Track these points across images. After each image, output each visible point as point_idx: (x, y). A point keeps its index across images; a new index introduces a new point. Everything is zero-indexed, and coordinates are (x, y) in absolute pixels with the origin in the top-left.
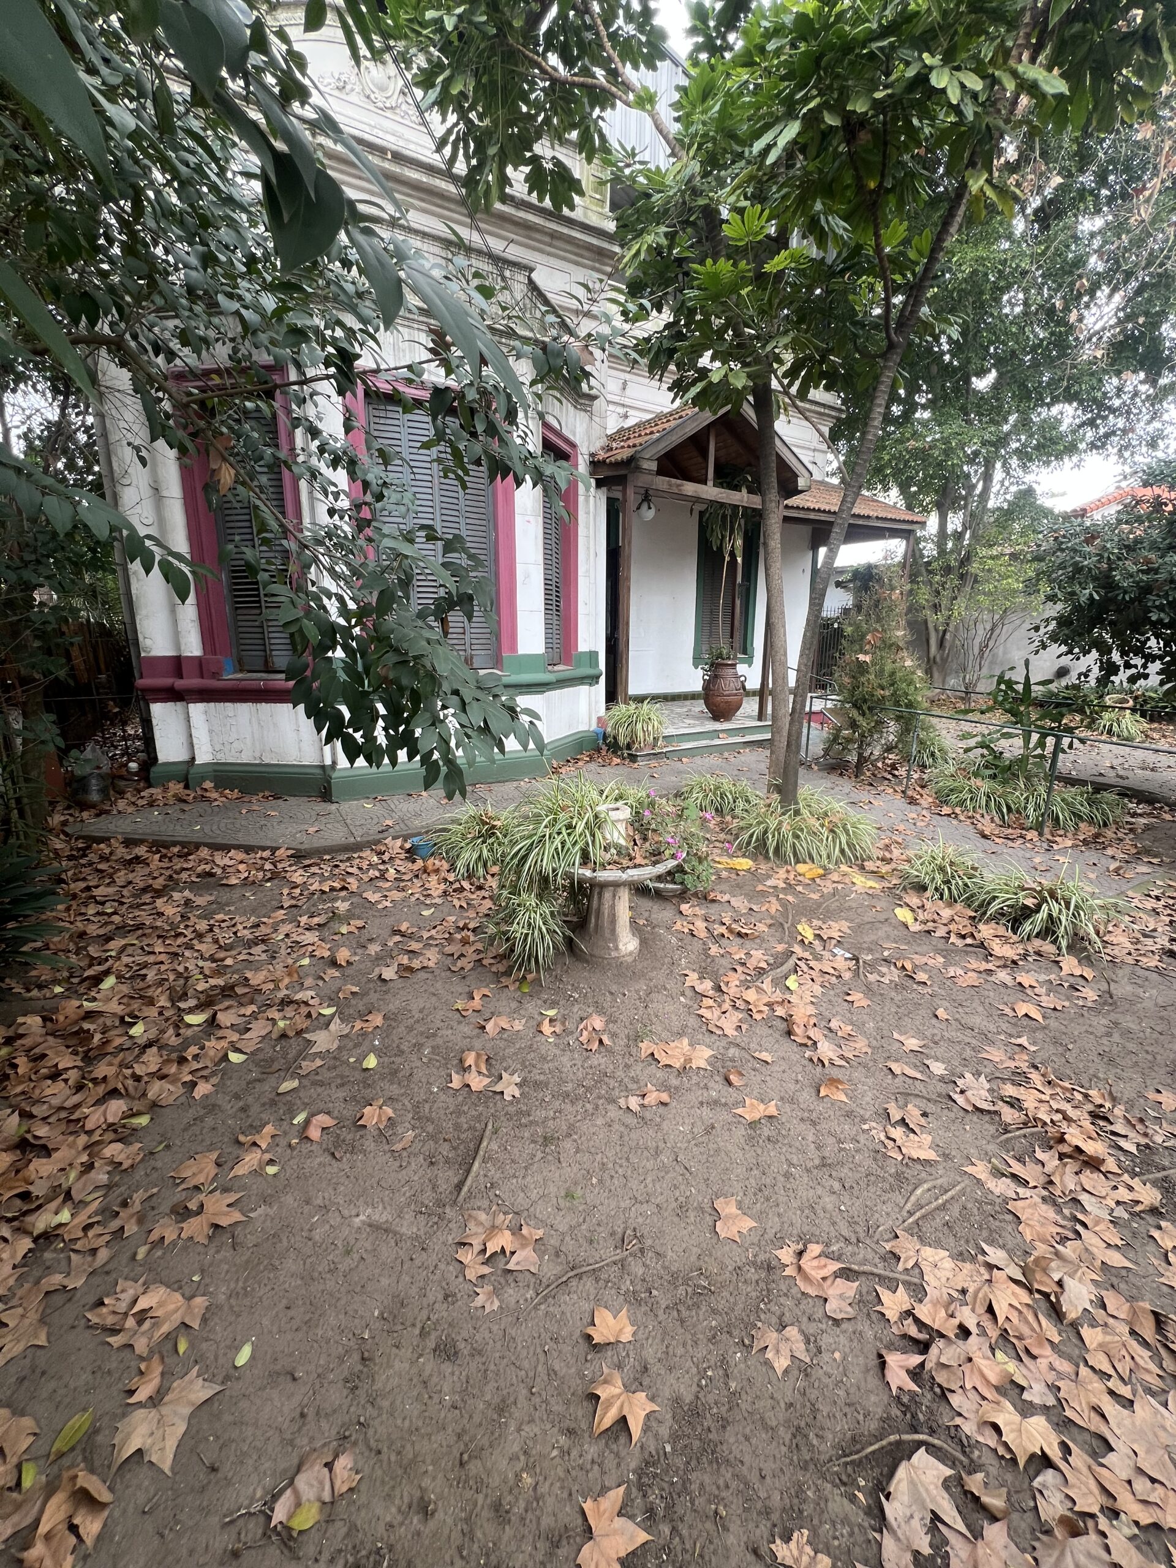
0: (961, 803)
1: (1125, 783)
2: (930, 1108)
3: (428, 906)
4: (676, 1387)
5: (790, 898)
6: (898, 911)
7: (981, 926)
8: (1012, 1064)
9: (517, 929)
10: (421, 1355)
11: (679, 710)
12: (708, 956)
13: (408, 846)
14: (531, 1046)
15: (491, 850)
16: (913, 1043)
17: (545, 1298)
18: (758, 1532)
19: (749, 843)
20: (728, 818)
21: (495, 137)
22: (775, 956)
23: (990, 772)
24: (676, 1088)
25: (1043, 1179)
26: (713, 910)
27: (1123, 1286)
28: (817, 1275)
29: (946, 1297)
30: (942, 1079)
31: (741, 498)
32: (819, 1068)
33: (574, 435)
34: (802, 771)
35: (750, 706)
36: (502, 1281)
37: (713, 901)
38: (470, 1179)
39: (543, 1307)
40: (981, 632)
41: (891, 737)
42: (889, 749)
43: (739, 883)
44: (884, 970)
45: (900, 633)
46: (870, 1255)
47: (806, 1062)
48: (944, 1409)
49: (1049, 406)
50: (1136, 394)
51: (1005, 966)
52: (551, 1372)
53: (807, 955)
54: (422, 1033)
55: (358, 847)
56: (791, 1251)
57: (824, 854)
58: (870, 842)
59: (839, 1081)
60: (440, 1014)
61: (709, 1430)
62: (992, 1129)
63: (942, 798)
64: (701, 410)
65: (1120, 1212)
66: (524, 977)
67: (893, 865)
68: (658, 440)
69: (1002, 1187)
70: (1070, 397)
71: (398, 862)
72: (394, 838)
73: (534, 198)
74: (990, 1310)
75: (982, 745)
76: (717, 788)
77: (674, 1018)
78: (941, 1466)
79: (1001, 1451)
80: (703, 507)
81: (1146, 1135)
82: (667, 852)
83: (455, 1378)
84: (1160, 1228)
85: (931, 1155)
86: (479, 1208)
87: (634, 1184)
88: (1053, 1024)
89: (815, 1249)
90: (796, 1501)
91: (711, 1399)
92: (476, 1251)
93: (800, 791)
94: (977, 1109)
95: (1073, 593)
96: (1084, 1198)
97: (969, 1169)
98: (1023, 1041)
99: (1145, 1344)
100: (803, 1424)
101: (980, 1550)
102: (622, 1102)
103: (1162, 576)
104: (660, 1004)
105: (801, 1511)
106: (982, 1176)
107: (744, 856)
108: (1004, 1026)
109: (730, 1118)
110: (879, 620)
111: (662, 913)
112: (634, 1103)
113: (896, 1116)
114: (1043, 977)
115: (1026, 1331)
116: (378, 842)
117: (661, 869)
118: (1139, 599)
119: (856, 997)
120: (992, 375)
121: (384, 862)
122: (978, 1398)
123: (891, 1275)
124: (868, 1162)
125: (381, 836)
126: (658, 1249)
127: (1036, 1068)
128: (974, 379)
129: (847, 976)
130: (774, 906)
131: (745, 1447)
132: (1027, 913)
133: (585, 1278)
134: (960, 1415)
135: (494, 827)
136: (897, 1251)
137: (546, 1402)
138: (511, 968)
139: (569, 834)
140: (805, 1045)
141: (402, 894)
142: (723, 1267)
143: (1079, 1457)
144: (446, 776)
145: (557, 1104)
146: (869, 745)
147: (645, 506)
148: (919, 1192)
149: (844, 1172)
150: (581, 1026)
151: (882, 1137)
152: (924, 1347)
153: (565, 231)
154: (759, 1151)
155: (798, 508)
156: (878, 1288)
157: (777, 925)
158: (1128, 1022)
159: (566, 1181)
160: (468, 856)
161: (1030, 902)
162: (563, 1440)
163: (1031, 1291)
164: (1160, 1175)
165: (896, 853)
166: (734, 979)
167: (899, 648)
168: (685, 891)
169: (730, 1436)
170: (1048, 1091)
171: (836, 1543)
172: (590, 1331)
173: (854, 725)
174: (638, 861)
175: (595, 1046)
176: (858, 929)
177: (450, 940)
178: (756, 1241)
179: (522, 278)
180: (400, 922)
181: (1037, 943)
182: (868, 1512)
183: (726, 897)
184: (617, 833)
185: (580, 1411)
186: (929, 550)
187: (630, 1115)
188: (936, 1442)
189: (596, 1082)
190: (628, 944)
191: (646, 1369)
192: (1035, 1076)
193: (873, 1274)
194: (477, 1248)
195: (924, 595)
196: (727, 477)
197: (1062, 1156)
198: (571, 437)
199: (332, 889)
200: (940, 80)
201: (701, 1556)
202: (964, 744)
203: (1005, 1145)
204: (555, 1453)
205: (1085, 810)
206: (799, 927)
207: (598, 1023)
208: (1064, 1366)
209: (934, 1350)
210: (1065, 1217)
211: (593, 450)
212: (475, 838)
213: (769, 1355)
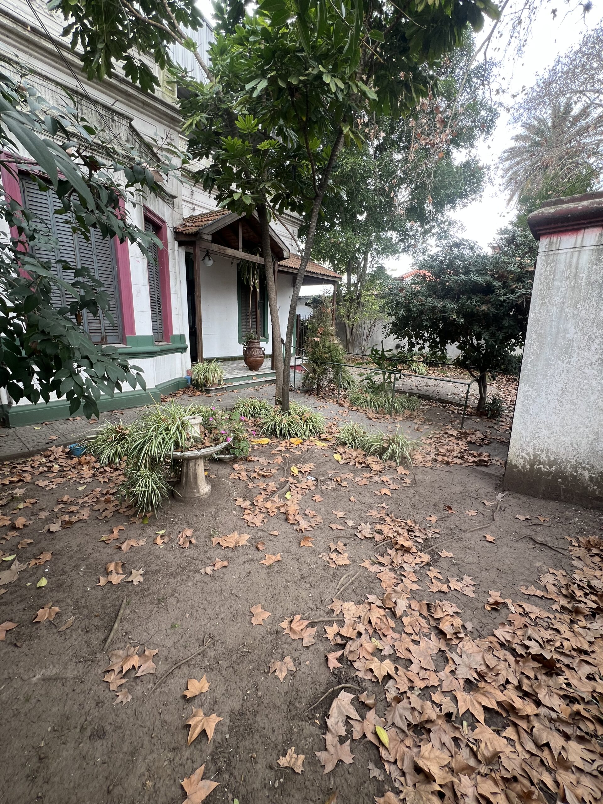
0: (360, 405)
1: (420, 392)
2: (348, 541)
3: (82, 484)
4: (232, 705)
5: (288, 455)
6: (335, 455)
7: (368, 458)
8: (379, 516)
9: (138, 490)
10: (81, 743)
11: (232, 365)
12: (247, 489)
13: (67, 450)
14: (150, 552)
15: (123, 447)
16: (340, 514)
17: (160, 685)
18: (272, 757)
19: (267, 431)
20: (258, 419)
21: (102, 38)
22: (280, 484)
23: (370, 390)
24: (232, 558)
25: (390, 561)
26: (250, 466)
27: (417, 597)
28: (298, 629)
29: (353, 622)
30: (353, 528)
31: (256, 259)
32: (300, 534)
33: (164, 216)
34: (291, 394)
35: (267, 363)
36: (134, 684)
37: (250, 461)
38: (112, 634)
39: (158, 690)
40: (366, 328)
41: (331, 376)
42: (330, 381)
43: (263, 450)
44: (329, 483)
45: (331, 328)
46: (322, 613)
47: (295, 532)
48: (352, 670)
49: (387, 231)
50: (417, 231)
51: (377, 474)
52: (164, 722)
53: (295, 481)
54: (79, 559)
55: (31, 454)
56: (287, 622)
57: (303, 432)
58: (322, 425)
59: (309, 538)
60: (91, 545)
61: (248, 719)
62: (371, 545)
63: (353, 403)
64: (233, 212)
65: (417, 568)
66: (145, 516)
67: (333, 435)
68: (211, 225)
69: (375, 569)
70: (394, 229)
71: (61, 460)
72: (57, 446)
73: (129, 79)
74: (370, 622)
75: (368, 378)
76: (252, 404)
77: (230, 522)
78: (350, 695)
79: (373, 679)
80: (238, 261)
81: (426, 534)
82: (221, 438)
83: (104, 747)
84: (430, 570)
85: (347, 562)
86: (118, 649)
87: (209, 611)
88: (395, 496)
89: (298, 617)
90: (289, 736)
91: (249, 704)
92: (116, 672)
93: (290, 403)
94: (366, 538)
95: (396, 313)
96: (405, 565)
97: (362, 565)
98: (384, 505)
99: (424, 617)
100: (292, 699)
101: (365, 724)
102: (203, 571)
103: (426, 307)
104: (223, 517)
105: (291, 739)
106: (367, 566)
107: (265, 437)
108: (377, 500)
109: (258, 566)
110: (322, 322)
111: (224, 470)
112: (209, 570)
113: (333, 548)
114: (391, 476)
115: (383, 626)
116: (47, 449)
117: (219, 447)
118: (420, 316)
119: (317, 498)
120: (365, 215)
121: (50, 462)
122: (365, 660)
123: (330, 619)
124: (322, 571)
125: (48, 446)
126: (222, 640)
127: (388, 515)
128: (358, 215)
129: (313, 488)
130: (280, 460)
131: (266, 721)
132: (384, 450)
133: (182, 667)
134: (358, 670)
135: (124, 434)
136: (333, 608)
137: (161, 739)
138: (137, 511)
139: (167, 434)
140: (294, 524)
141: (64, 479)
142: (255, 638)
143: (401, 671)
144: (85, 406)
145: (166, 580)
146: (322, 380)
147: (207, 258)
148: (342, 579)
149: (311, 579)
150: (179, 536)
151: (328, 559)
152: (343, 646)
153: (152, 102)
154: (272, 579)
155: (284, 266)
156: (325, 627)
157: (281, 469)
158: (421, 490)
159: (171, 619)
160: (108, 452)
161: (385, 445)
162: (170, 755)
163: (385, 609)
164: (430, 549)
165: (334, 429)
166: (261, 498)
167: (332, 335)
168: (236, 458)
169: (258, 719)
170: (392, 524)
171: (307, 747)
172: (186, 693)
173: (314, 371)
174: (206, 445)
175: (187, 545)
176: (318, 466)
177: (98, 501)
178: (271, 622)
179: (125, 122)
180: (63, 496)
181: (389, 462)
182: (321, 727)
183: (257, 458)
184: (195, 431)
185: (180, 737)
186: (344, 290)
187: (207, 577)
188: (348, 685)
189: (188, 564)
190: (204, 488)
191: (216, 701)
192: (388, 519)
193: (323, 621)
194: (117, 671)
195: (343, 311)
196: (249, 248)
197: (397, 550)
198: (162, 217)
199: (11, 482)
200: (327, 79)
201: (244, 781)
202: (361, 379)
203: (376, 551)
204: (166, 763)
205: (406, 404)
206: (292, 469)
207: (189, 532)
208: (396, 636)
209: (348, 646)
210: (398, 575)
211: (175, 226)
212: (112, 442)
213: (277, 673)
